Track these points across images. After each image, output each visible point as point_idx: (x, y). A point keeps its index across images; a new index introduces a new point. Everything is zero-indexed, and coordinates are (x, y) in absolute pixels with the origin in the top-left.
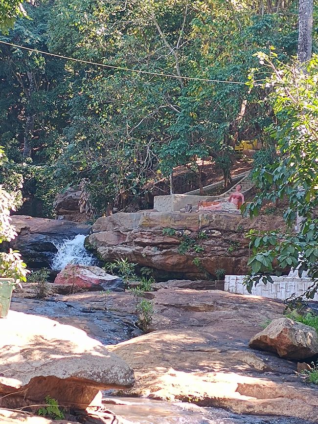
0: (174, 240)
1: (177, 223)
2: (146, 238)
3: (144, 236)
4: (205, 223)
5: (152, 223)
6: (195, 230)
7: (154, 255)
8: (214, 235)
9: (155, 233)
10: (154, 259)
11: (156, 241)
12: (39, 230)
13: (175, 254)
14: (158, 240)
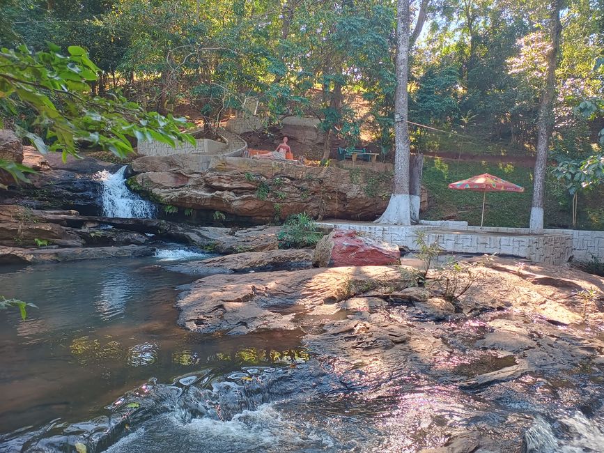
0: (250, 185)
1: (253, 169)
2: (225, 183)
3: (223, 180)
4: (278, 170)
5: (228, 167)
6: (270, 177)
7: (234, 201)
8: (286, 182)
9: (232, 178)
10: (234, 204)
11: (234, 186)
12: (58, 165)
13: (253, 199)
14: (236, 185)
